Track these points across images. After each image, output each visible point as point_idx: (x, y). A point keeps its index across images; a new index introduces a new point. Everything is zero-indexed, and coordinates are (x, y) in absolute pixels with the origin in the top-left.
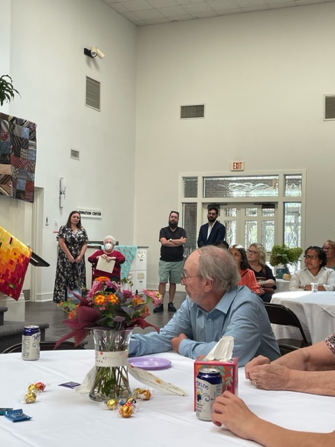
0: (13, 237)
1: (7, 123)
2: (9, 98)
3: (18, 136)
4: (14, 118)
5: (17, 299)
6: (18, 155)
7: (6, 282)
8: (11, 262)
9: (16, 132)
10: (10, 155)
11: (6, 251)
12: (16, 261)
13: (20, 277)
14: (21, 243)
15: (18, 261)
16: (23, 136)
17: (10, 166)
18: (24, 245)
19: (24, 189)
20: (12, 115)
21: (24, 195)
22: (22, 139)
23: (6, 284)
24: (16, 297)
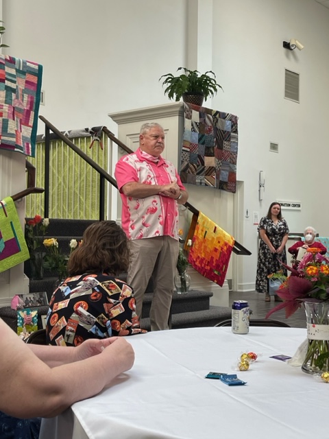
0: (217, 226)
1: (211, 117)
2: (212, 93)
3: (221, 129)
4: (217, 112)
5: (221, 286)
6: (220, 147)
7: (211, 269)
8: (216, 250)
9: (219, 125)
10: (213, 147)
11: (210, 239)
12: (220, 249)
13: (223, 264)
14: (224, 232)
15: (222, 249)
16: (225, 129)
17: (213, 158)
18: (227, 234)
19: (226, 180)
20: (215, 109)
21: (227, 186)
22: (224, 132)
23: (211, 270)
24: (221, 283)
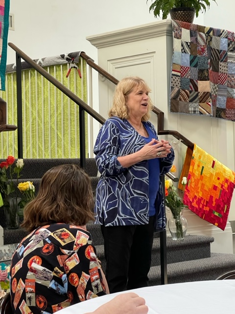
0: (215, 160)
1: (204, 35)
2: (204, 8)
3: (216, 48)
4: (211, 29)
5: (223, 229)
6: (216, 69)
7: (210, 209)
8: (215, 188)
9: (214, 44)
10: (208, 70)
11: (208, 175)
12: (219, 187)
13: (225, 204)
14: (224, 166)
15: (222, 186)
16: (220, 48)
17: (208, 82)
18: (227, 169)
19: (224, 106)
20: (208, 26)
21: (225, 113)
22: (220, 52)
23: (211, 211)
24: (222, 226)
